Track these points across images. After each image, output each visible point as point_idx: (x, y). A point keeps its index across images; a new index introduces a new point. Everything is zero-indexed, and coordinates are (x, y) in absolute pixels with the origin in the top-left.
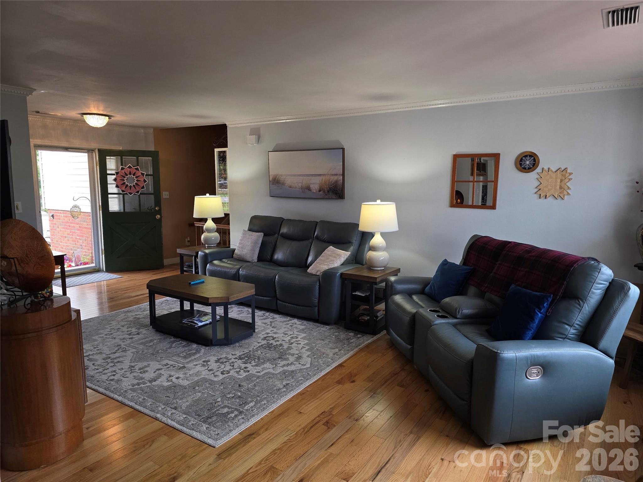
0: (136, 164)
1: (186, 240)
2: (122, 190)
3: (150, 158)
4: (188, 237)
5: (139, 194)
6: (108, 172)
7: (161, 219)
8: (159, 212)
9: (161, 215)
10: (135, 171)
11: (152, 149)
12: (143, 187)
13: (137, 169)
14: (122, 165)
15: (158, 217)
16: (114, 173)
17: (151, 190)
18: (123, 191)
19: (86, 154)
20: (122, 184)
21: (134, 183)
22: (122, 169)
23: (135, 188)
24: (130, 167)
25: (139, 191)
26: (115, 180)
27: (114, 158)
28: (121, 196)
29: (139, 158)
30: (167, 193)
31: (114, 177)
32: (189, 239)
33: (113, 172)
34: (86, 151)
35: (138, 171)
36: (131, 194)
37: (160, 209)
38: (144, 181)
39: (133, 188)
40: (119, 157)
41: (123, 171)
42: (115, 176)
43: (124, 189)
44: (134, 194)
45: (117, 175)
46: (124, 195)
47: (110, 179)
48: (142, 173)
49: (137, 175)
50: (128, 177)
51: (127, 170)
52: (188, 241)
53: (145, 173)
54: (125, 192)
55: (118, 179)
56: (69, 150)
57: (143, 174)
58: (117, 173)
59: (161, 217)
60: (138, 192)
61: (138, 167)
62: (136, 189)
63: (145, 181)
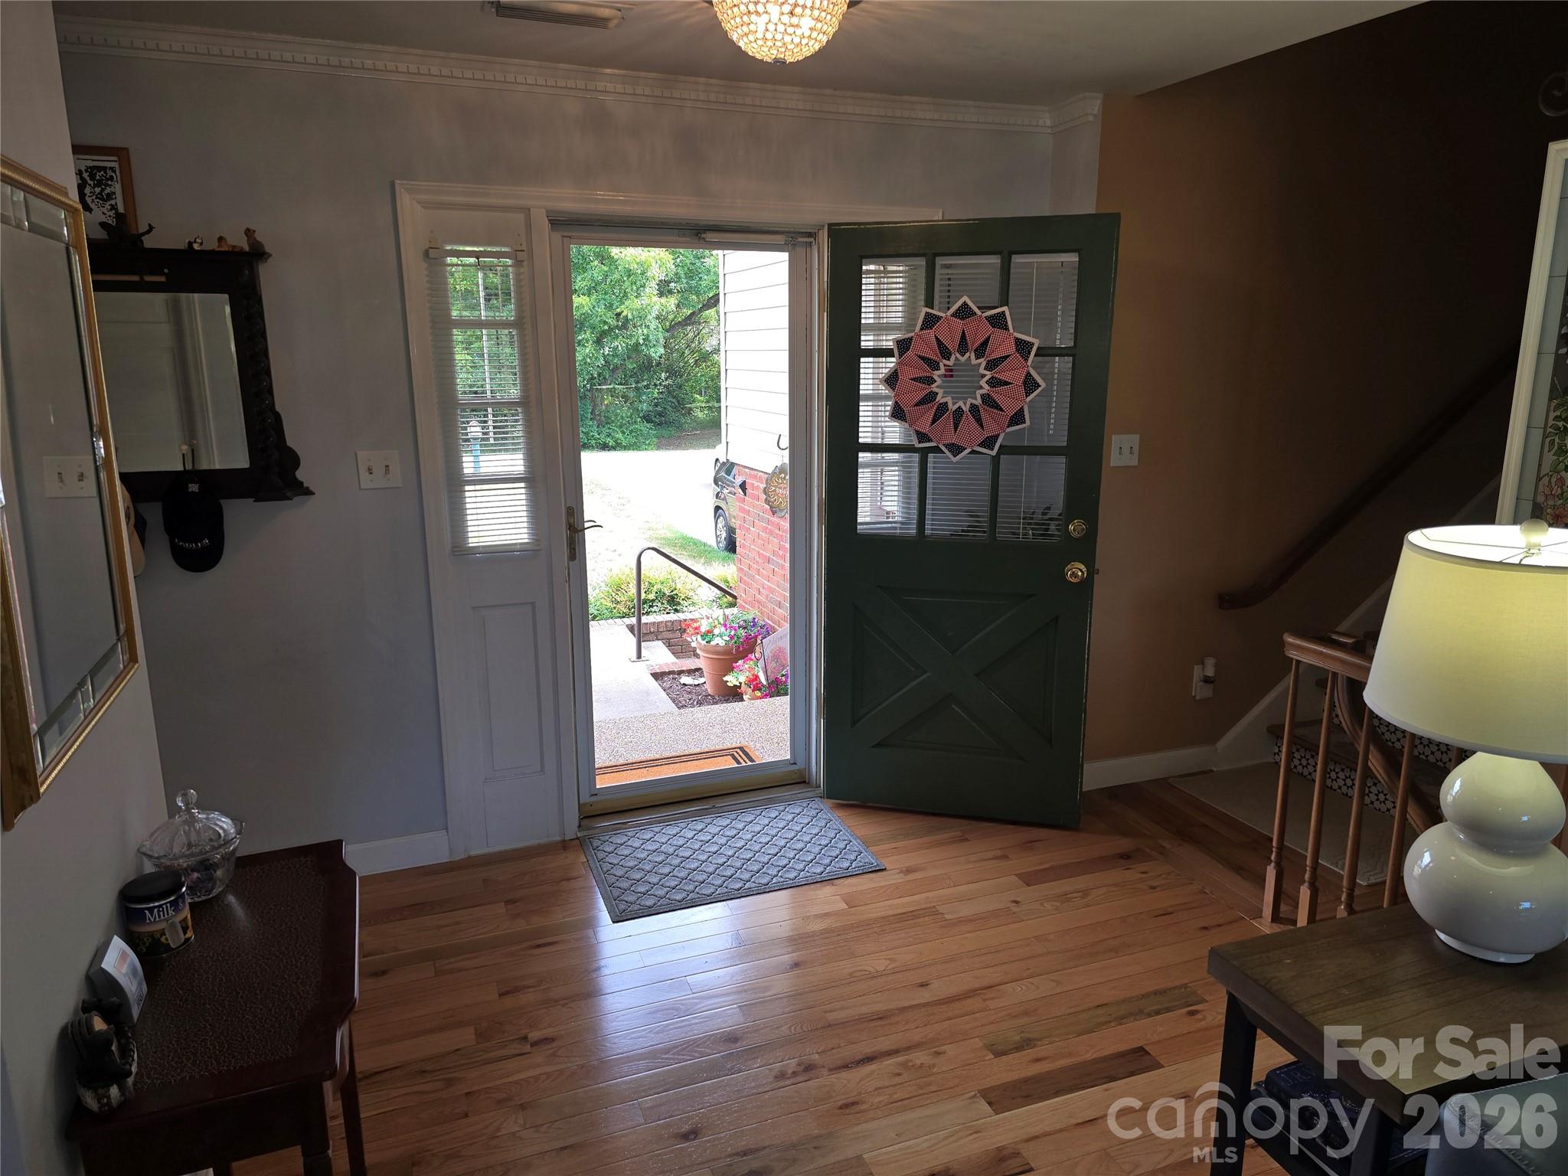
0: (994, 296)
1: (1197, 672)
2: (918, 433)
3: (1073, 258)
4: (1210, 662)
5: (994, 453)
6: (867, 341)
7: (1087, 585)
8: (1085, 549)
9: (1090, 565)
10: (987, 330)
11: (1085, 204)
12: (1018, 418)
13: (998, 322)
14: (929, 303)
15: (1077, 571)
16: (890, 344)
17: (1056, 431)
18: (922, 437)
19: (784, 256)
20: (918, 404)
21: (979, 392)
22: (930, 322)
23: (979, 421)
24: (964, 312)
25: (997, 436)
26: (892, 380)
27: (901, 268)
28: (916, 457)
29: (1017, 259)
30: (1133, 440)
31: (891, 362)
32: (1210, 672)
33: (888, 342)
34: (780, 239)
35: (998, 333)
36: (956, 449)
37: (1091, 535)
38: (1025, 383)
39: (968, 422)
40: (922, 262)
41: (930, 334)
42: (893, 359)
43: (925, 426)
44: (973, 452)
45: (900, 356)
46: (924, 453)
47: (870, 375)
48: (1019, 342)
49: (994, 356)
50: (951, 363)
51: (950, 331)
52: (1207, 680)
53: (1037, 343)
54: (930, 440)
55: (904, 378)
56: (710, 236)
57: (1023, 347)
58: (903, 345)
59: (1092, 571)
60: (989, 443)
61: (1005, 309)
62: (982, 426)
63: (1030, 385)
